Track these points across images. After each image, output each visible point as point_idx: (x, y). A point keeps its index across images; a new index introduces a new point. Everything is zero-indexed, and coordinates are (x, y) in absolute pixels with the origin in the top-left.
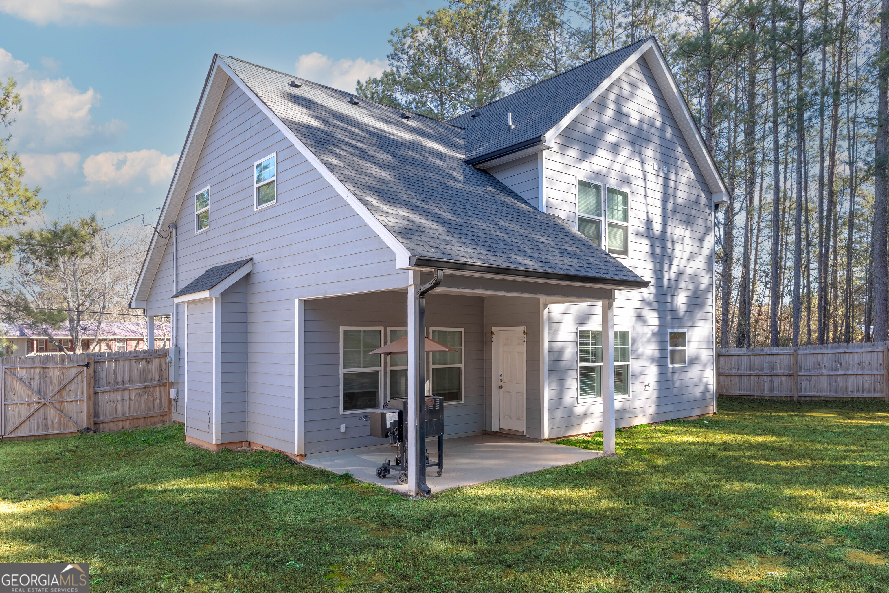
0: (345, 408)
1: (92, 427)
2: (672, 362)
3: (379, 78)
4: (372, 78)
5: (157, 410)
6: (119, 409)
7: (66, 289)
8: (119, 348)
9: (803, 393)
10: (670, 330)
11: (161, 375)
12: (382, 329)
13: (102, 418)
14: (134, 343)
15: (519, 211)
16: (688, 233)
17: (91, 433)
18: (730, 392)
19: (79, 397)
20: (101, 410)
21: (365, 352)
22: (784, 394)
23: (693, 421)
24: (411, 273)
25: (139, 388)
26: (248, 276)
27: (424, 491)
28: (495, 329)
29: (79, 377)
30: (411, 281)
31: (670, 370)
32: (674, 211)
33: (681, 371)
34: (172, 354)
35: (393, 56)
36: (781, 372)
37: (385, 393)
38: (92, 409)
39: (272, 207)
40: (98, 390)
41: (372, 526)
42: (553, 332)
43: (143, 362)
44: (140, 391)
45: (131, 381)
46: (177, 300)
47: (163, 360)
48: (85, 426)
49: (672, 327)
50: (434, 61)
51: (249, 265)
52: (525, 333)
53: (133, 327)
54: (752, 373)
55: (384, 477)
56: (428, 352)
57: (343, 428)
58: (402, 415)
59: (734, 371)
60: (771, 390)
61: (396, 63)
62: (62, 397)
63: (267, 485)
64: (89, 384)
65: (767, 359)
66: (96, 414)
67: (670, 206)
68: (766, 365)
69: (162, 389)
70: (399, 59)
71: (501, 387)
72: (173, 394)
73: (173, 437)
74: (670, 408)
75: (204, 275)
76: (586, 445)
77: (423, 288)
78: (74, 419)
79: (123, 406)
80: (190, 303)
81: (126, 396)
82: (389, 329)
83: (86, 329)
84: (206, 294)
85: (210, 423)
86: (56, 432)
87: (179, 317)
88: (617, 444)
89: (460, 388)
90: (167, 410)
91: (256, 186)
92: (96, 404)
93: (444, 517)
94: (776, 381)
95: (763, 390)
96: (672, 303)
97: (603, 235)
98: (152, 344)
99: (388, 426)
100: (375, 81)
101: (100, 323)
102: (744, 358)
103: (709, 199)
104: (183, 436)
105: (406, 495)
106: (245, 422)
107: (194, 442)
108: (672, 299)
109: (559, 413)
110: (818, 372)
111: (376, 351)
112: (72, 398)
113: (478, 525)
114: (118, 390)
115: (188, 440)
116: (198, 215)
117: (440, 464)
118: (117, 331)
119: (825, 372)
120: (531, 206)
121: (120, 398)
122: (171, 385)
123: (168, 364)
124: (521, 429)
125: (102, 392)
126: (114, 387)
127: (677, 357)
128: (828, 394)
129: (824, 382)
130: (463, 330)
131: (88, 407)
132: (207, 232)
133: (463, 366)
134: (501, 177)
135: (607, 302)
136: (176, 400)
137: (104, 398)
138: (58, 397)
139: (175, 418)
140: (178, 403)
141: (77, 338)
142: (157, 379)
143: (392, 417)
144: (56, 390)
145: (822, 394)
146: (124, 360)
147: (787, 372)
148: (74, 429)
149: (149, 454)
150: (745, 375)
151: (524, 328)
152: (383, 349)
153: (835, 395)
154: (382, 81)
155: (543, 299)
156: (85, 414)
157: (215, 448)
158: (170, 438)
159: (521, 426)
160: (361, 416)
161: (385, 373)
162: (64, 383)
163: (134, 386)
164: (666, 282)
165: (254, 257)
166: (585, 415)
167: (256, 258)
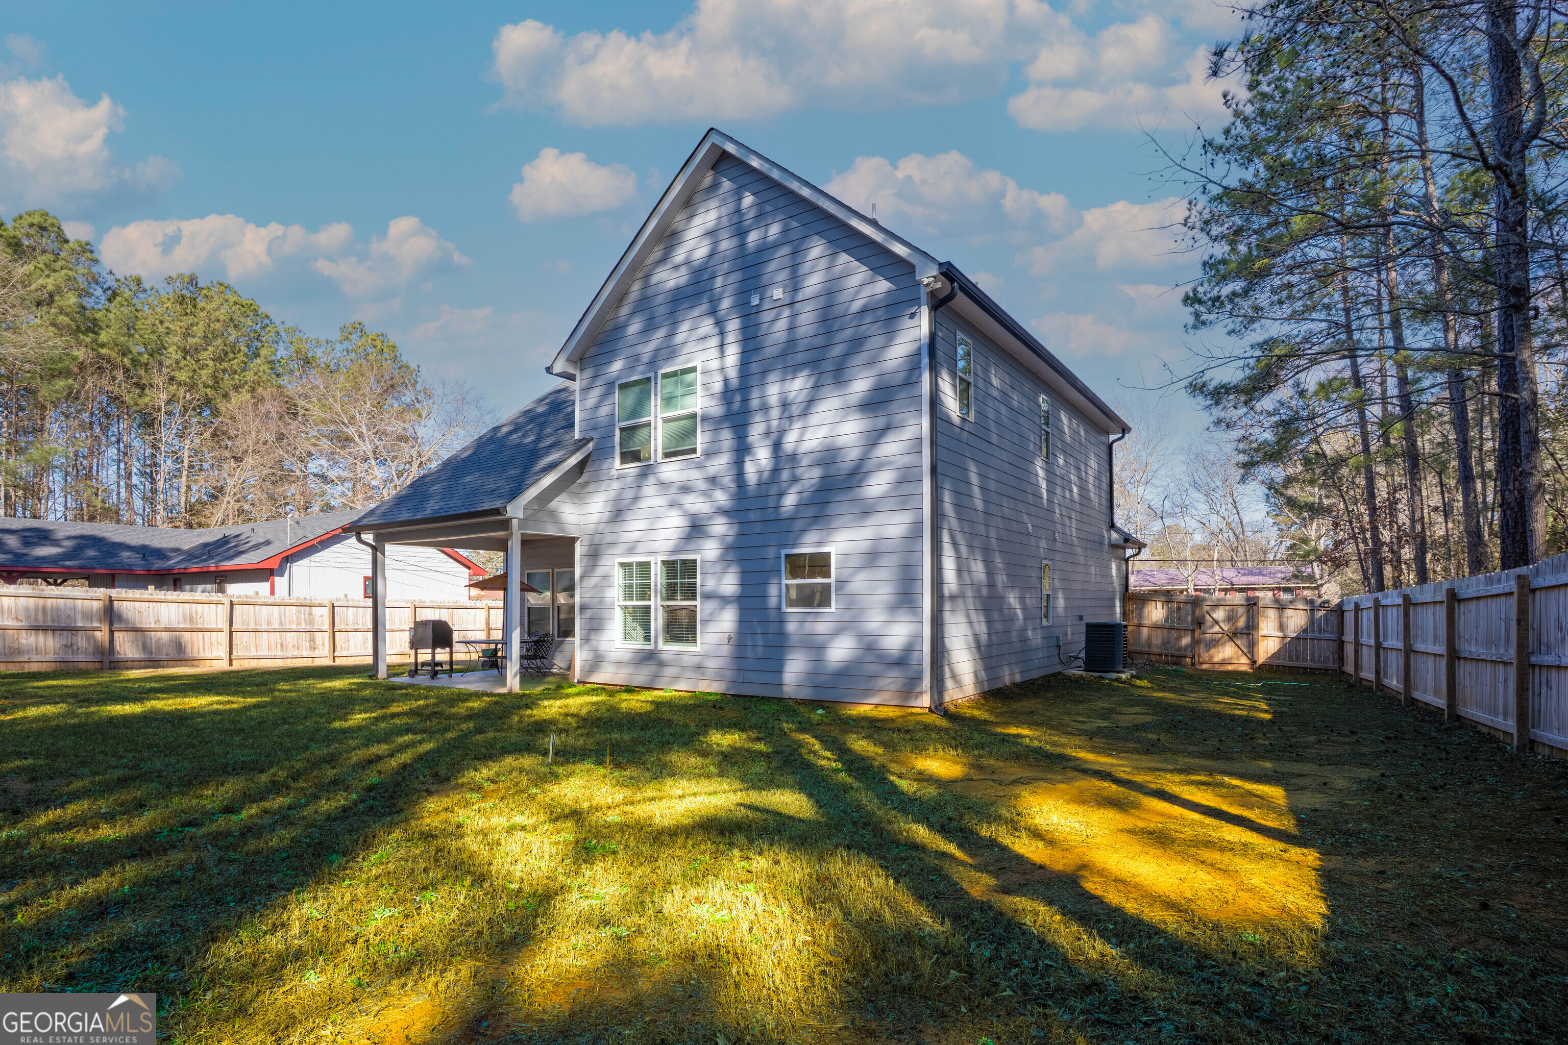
31: (781, 618)
42: (587, 566)
97: (652, 436)
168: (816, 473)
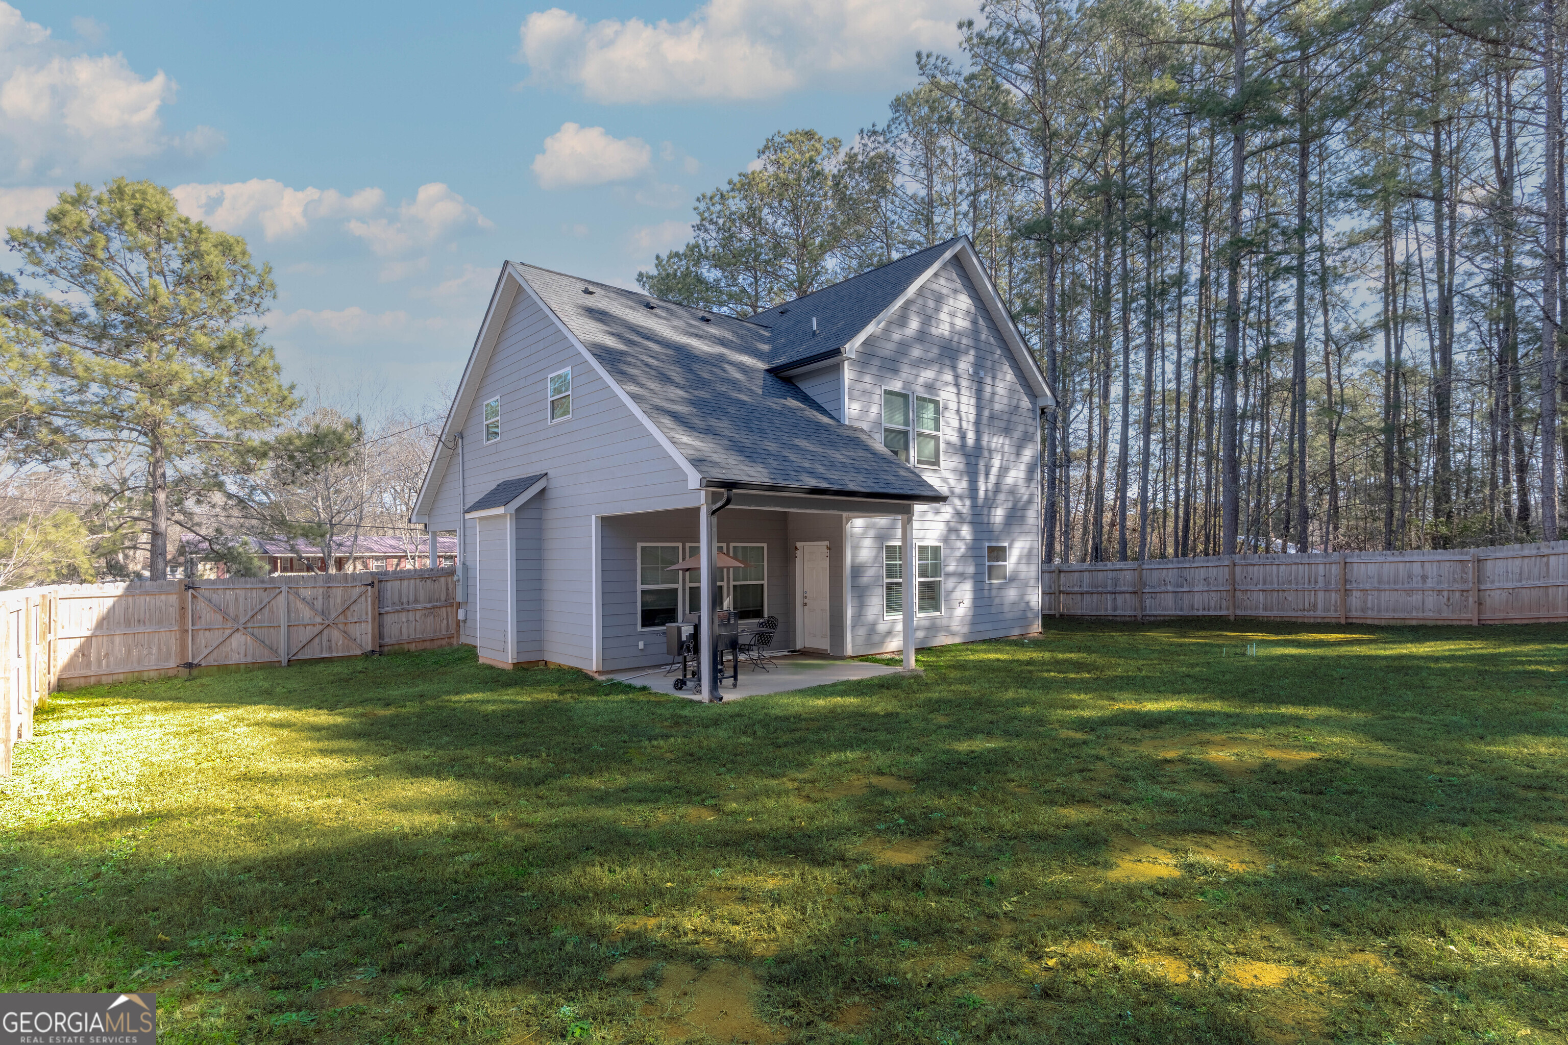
0: (643, 625)
1: (377, 649)
2: (989, 579)
3: (681, 252)
4: (674, 250)
5: (444, 632)
6: (404, 630)
7: (315, 498)
8: (377, 567)
9: (1148, 612)
10: (987, 544)
11: (448, 594)
12: (680, 545)
13: (387, 640)
14: (395, 561)
15: (819, 426)
16: (1007, 441)
17: (377, 655)
18: (1072, 612)
19: (364, 618)
20: (386, 631)
21: (663, 568)
22: (1128, 613)
23: (1015, 641)
24: (703, 493)
25: (425, 608)
26: (543, 490)
27: (716, 698)
28: (799, 544)
29: (363, 598)
30: (703, 501)
31: (987, 587)
32: (992, 417)
33: (1002, 587)
34: (459, 572)
35: (698, 227)
36: (1125, 589)
37: (684, 610)
38: (377, 631)
39: (568, 421)
40: (383, 611)
41: (666, 724)
42: (856, 548)
43: (429, 581)
44: (426, 612)
45: (416, 601)
46: (468, 516)
47: (449, 579)
48: (370, 648)
49: (990, 540)
50: (746, 233)
51: (544, 480)
52: (829, 548)
53: (393, 542)
54: (1095, 590)
55: (680, 689)
56: (728, 568)
57: (641, 645)
58: (697, 628)
59: (1076, 589)
60: (1115, 609)
61: (702, 234)
62: (346, 618)
63: (568, 696)
64: (373, 604)
65: (1110, 574)
66: (381, 636)
67: (986, 413)
68: (1109, 582)
69: (449, 609)
70: (706, 231)
71: (805, 604)
72: (461, 615)
73: (465, 658)
74: (988, 626)
75: (496, 489)
76: (890, 662)
77: (715, 507)
78: (358, 641)
79: (408, 627)
80: (481, 519)
81: (411, 617)
82: (688, 545)
83: (340, 545)
84: (500, 510)
85: (505, 642)
86: (340, 654)
87: (467, 533)
88: (916, 661)
89: (762, 606)
90: (454, 631)
91: (550, 399)
92: (381, 626)
93: (731, 716)
94: (1120, 599)
95: (1106, 609)
96: (989, 515)
97: (911, 445)
98: (434, 562)
99: (684, 638)
100: (677, 255)
101: (356, 537)
102: (1086, 574)
103: (1033, 403)
104: (476, 657)
105: (701, 702)
106: (540, 640)
107: (488, 662)
108: (989, 511)
109: (862, 631)
110: (1163, 589)
111: (673, 567)
112: (356, 619)
113: (760, 721)
114: (403, 610)
115: (481, 661)
116: (487, 426)
117: (735, 677)
118: (376, 547)
119: (1170, 588)
120: (832, 418)
121: (404, 620)
122: (459, 605)
123: (455, 584)
124: (824, 647)
125: (387, 613)
126: (399, 608)
127: (994, 573)
128: (1173, 613)
129: (1169, 600)
130: (765, 545)
131: (373, 629)
132: (497, 443)
133: (765, 582)
134: (804, 386)
135: (906, 516)
136: (465, 621)
137: (388, 620)
138: (342, 617)
139: (464, 640)
140: (468, 624)
141: (329, 556)
142: (443, 599)
143: (687, 630)
144: (340, 610)
145: (1167, 613)
146: (409, 579)
147: (1131, 589)
148: (359, 652)
149: (445, 673)
150: (1087, 593)
151: (827, 543)
152: (681, 565)
153: (1180, 613)
154: (685, 255)
155: (845, 514)
156: (370, 636)
157: (511, 667)
158: (461, 660)
159: (824, 644)
160: (657, 633)
161: (684, 590)
162: (348, 603)
163: (420, 606)
164: (981, 494)
165: (549, 472)
166: (889, 633)
167: (551, 473)
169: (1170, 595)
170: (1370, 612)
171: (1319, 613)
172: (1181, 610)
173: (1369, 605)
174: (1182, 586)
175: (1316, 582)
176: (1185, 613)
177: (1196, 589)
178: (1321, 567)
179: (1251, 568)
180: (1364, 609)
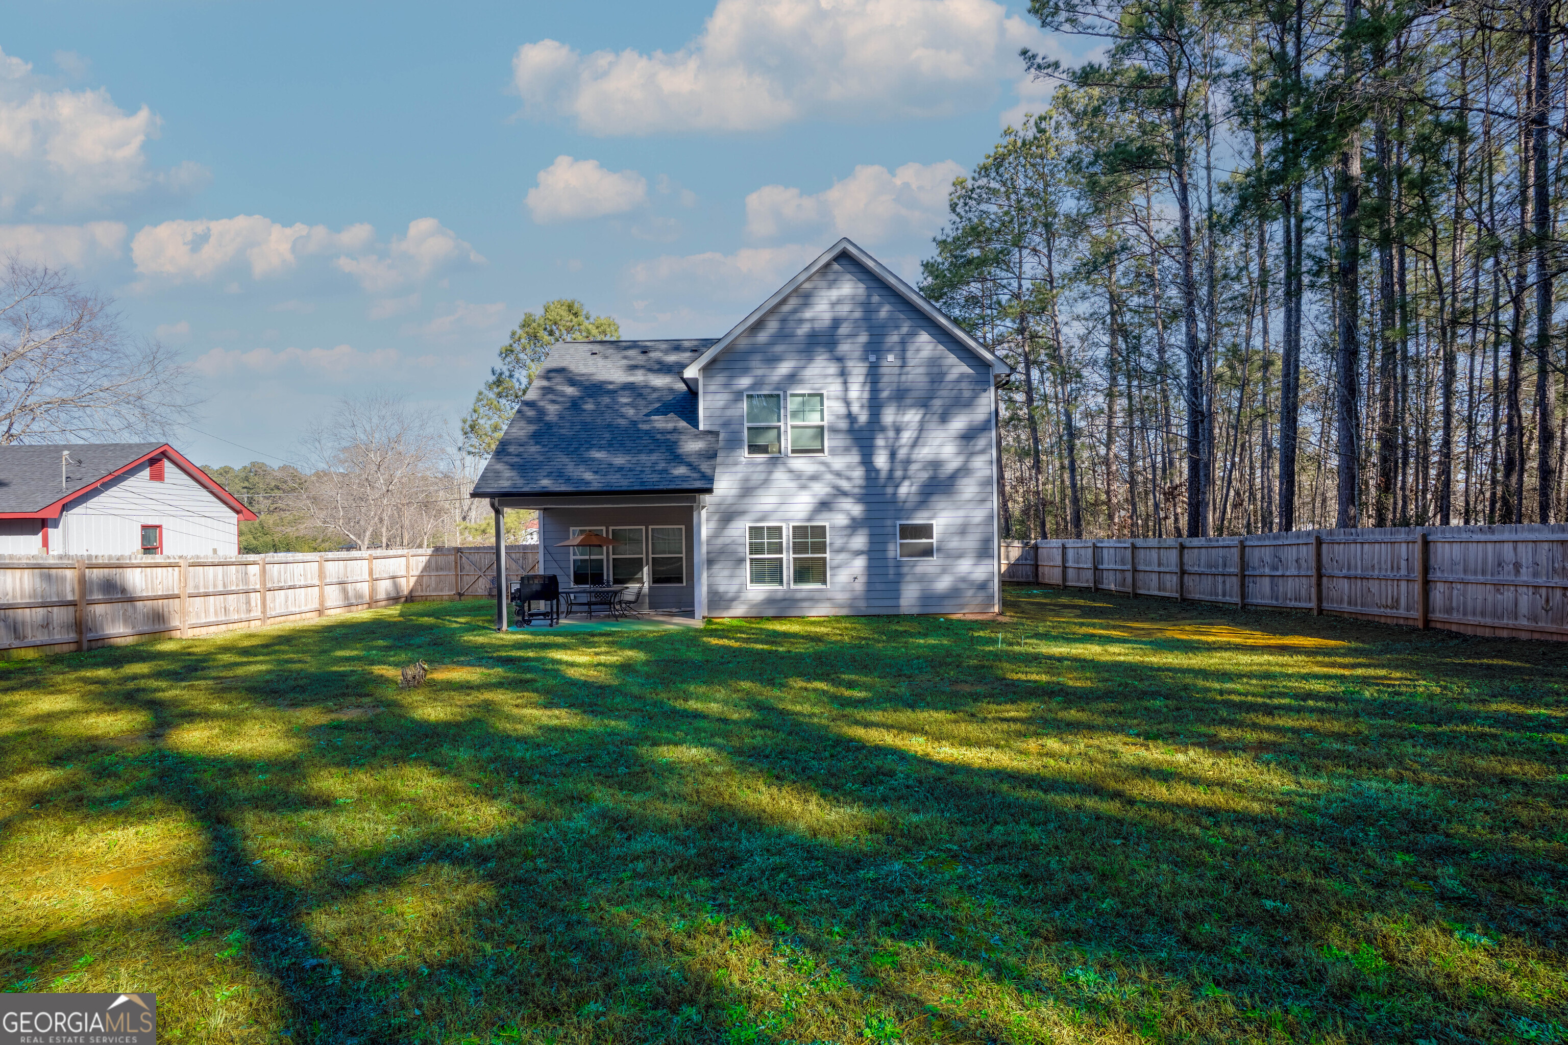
2: (903, 555)
9: (1249, 600)
10: (894, 522)
12: (604, 528)
22: (1234, 600)
49: (898, 518)
54: (1209, 570)
89: (681, 574)
94: (1228, 583)
97: (783, 438)
110: (1262, 571)
119: (1267, 571)
129: (1266, 586)
130: (682, 527)
133: (683, 556)
150: (1203, 573)
161: (608, 560)
168: (925, 475)
169: (1267, 579)
170: (1455, 615)
171: (1402, 612)
172: (1277, 599)
173: (1454, 604)
174: (1277, 569)
175: (1399, 569)
176: (1280, 603)
177: (1288, 573)
178: (1404, 546)
179: (1336, 546)
180: (1449, 610)
